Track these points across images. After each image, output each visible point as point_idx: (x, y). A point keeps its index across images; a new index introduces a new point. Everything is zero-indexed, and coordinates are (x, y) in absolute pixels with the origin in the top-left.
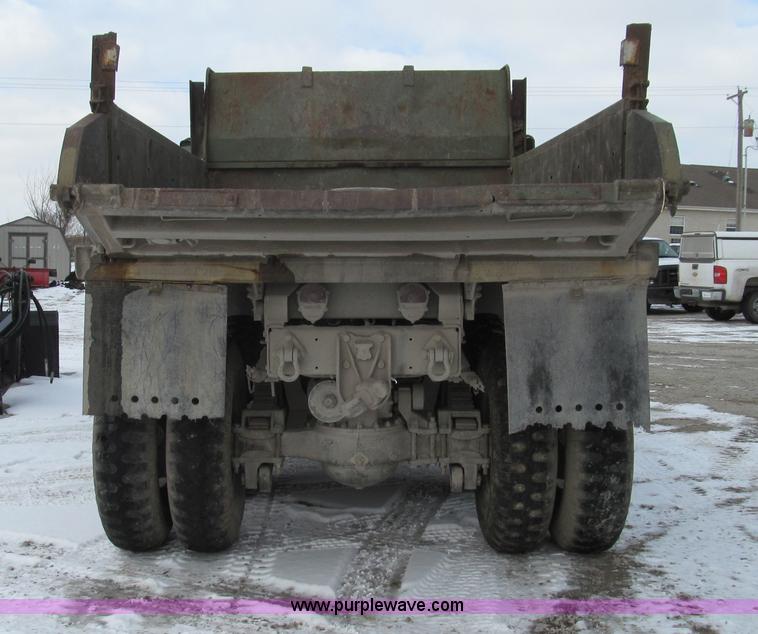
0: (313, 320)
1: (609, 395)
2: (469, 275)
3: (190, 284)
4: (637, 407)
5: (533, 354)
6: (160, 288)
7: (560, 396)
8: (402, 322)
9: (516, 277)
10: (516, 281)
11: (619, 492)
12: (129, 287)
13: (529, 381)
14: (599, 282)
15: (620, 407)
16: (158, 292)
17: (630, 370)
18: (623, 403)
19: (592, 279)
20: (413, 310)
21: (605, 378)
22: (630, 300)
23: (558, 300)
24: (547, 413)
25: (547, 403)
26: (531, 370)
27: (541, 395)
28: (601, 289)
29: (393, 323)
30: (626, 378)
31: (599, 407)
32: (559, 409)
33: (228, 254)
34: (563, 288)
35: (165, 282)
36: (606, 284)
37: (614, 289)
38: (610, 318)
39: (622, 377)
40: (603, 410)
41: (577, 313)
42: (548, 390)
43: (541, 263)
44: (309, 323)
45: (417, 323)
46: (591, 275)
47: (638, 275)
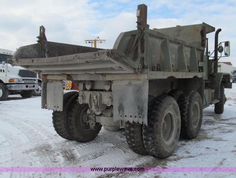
0: (88, 89)
1: (138, 113)
2: (105, 78)
3: (56, 80)
4: (144, 118)
5: (120, 101)
6: (52, 81)
7: (126, 112)
8: (105, 91)
9: (115, 79)
10: (116, 80)
11: (152, 142)
12: (47, 81)
13: (118, 108)
14: (135, 80)
15: (140, 117)
16: (52, 82)
17: (143, 106)
18: (141, 116)
19: (133, 80)
20: (107, 88)
21: (137, 108)
22: (144, 86)
23: (126, 85)
24: (123, 117)
25: (123, 114)
26: (119, 105)
27: (121, 112)
28: (136, 83)
29: (104, 91)
30: (142, 109)
31: (136, 117)
32: (126, 116)
33: (55, 73)
34: (127, 82)
35: (53, 80)
36: (137, 81)
37: (139, 83)
38: (138, 91)
39: (141, 109)
40: (137, 118)
41: (130, 90)
42: (123, 111)
43: (121, 75)
44: (87, 90)
45: (108, 91)
46: (133, 78)
47: (145, 78)
